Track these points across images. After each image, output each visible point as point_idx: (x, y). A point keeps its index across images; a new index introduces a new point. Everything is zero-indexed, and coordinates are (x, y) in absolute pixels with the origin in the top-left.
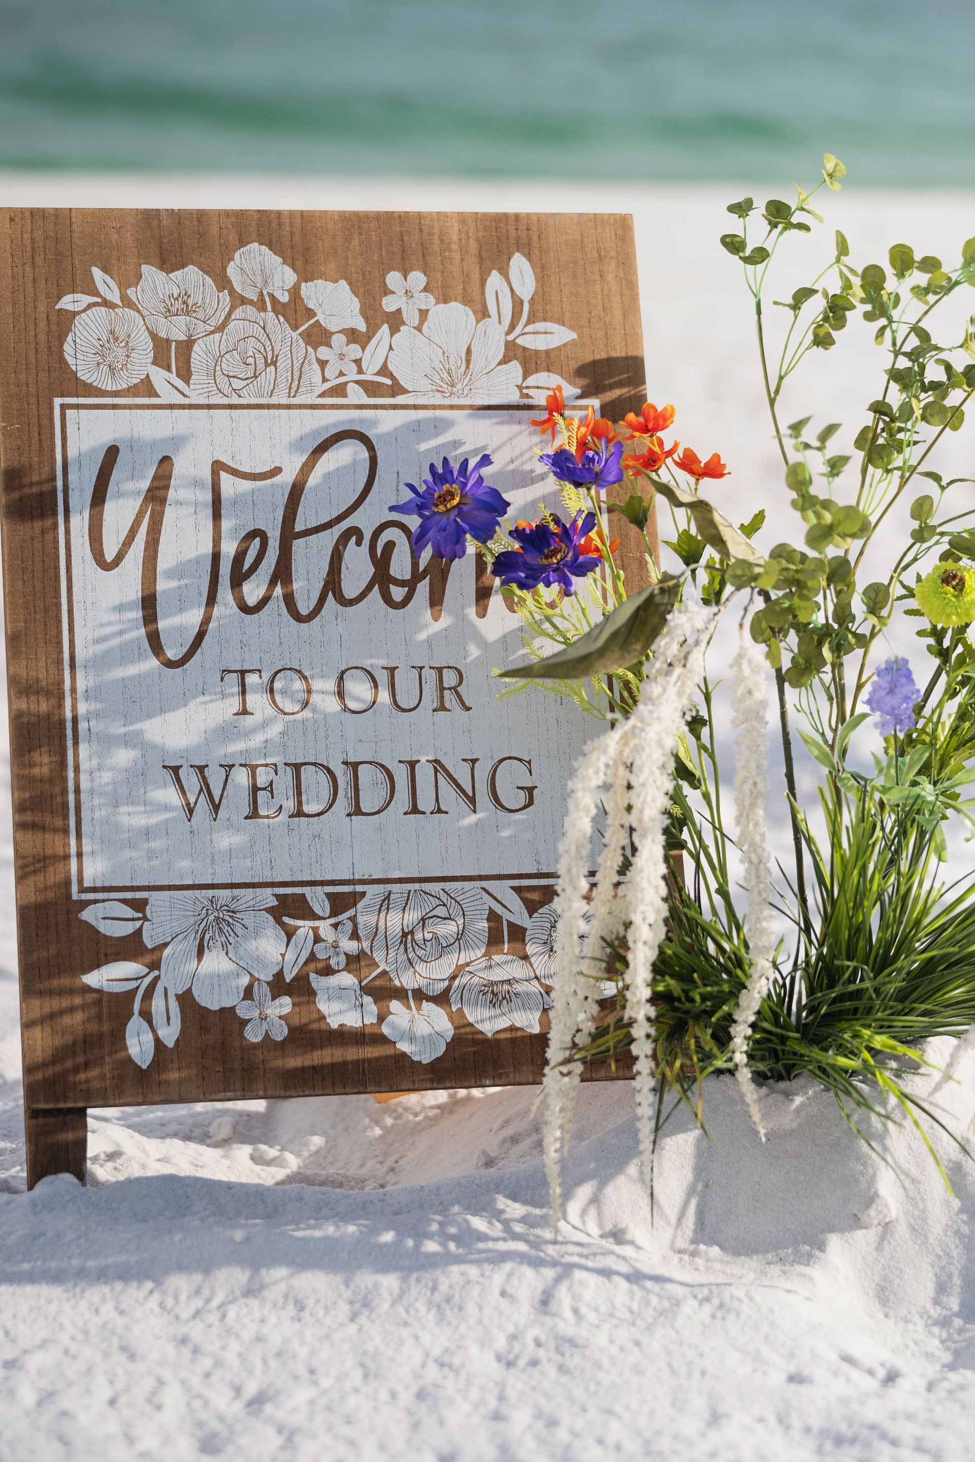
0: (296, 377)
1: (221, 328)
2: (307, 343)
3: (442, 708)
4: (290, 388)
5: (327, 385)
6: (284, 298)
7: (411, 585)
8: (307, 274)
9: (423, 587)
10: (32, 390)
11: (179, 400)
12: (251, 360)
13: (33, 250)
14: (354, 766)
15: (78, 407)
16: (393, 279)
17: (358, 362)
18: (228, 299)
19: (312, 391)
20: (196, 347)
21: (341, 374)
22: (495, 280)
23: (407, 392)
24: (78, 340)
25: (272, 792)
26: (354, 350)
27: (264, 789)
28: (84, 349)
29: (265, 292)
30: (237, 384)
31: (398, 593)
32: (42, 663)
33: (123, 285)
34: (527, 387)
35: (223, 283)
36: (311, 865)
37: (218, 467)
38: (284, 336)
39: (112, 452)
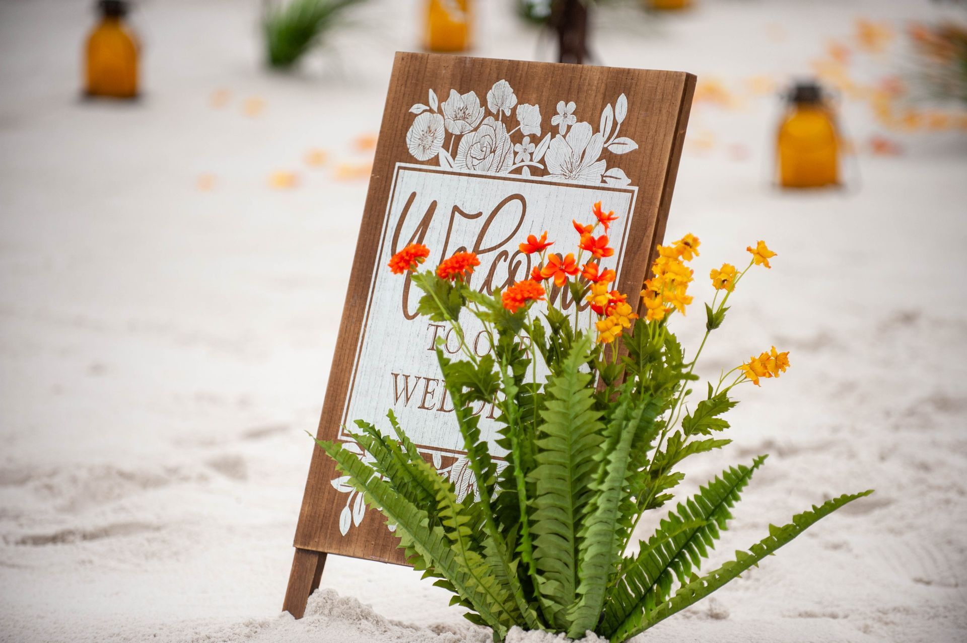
0: (502, 161)
1: (476, 129)
2: (511, 141)
4: (498, 167)
5: (515, 167)
6: (508, 113)
8: (521, 102)
10: (389, 157)
11: (449, 169)
12: (484, 149)
13: (407, 78)
15: (405, 168)
16: (561, 105)
17: (531, 154)
18: (484, 112)
19: (507, 169)
20: (463, 140)
21: (523, 161)
22: (608, 110)
23: (550, 174)
24: (414, 131)
25: (433, 395)
26: (532, 147)
27: (430, 393)
28: (415, 136)
29: (501, 109)
30: (476, 162)
32: (356, 309)
33: (440, 101)
34: (606, 177)
35: (484, 102)
36: (439, 438)
37: (456, 209)
38: (503, 135)
39: (414, 195)
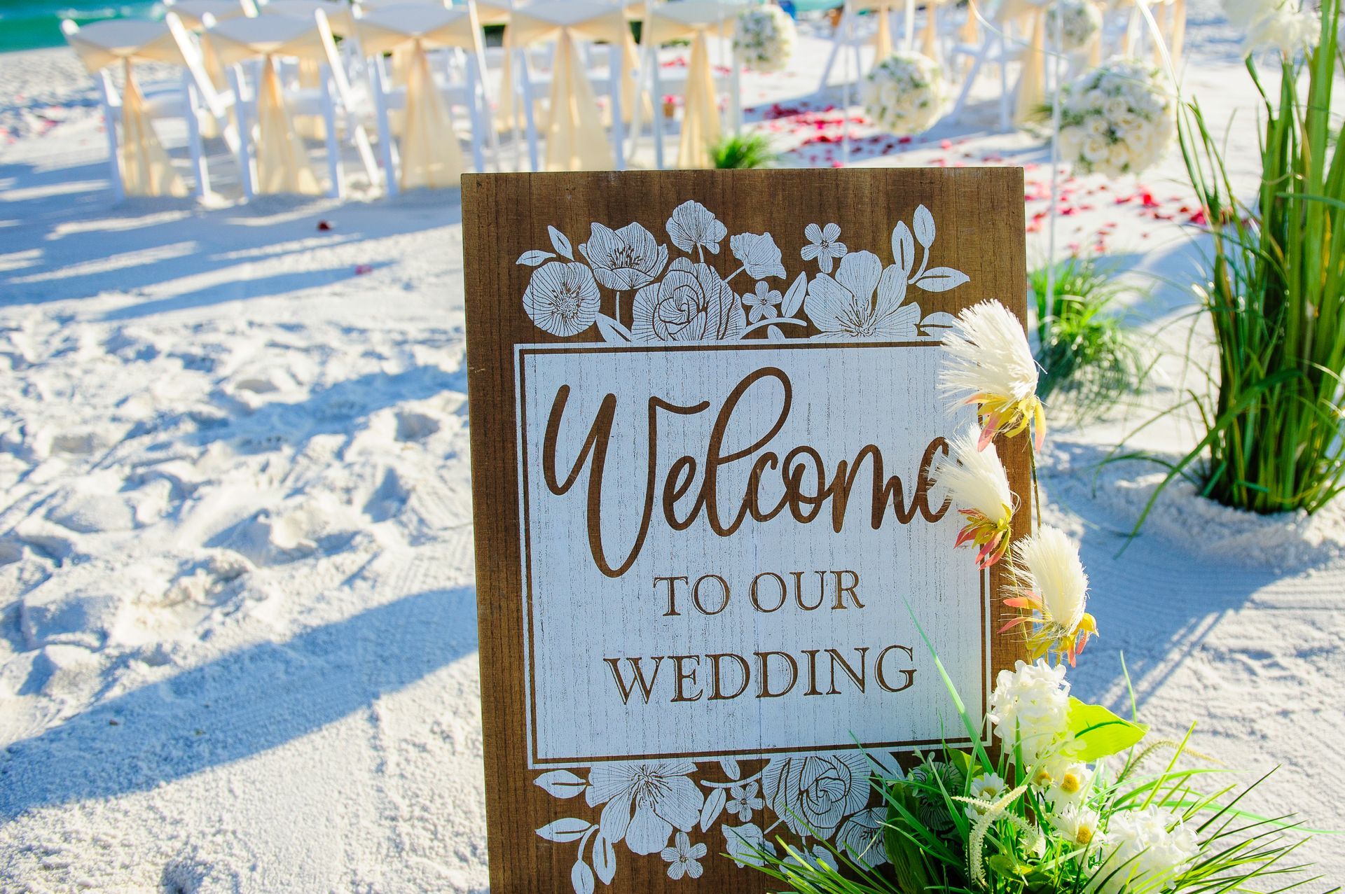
0: (724, 321)
1: (659, 279)
2: (734, 291)
3: (840, 605)
4: (718, 332)
5: (751, 328)
6: (715, 250)
7: (817, 502)
8: (734, 230)
9: (828, 504)
10: (496, 337)
11: (622, 343)
12: (685, 307)
13: (497, 212)
14: (764, 656)
15: (534, 352)
16: (811, 230)
17: (778, 307)
18: (666, 251)
19: (737, 334)
20: (637, 296)
21: (763, 318)
22: (900, 229)
23: (821, 332)
24: (535, 292)
25: (694, 679)
26: (775, 296)
27: (688, 677)
28: (540, 300)
29: (699, 245)
30: (673, 328)
31: (805, 509)
32: (503, 575)
33: (575, 242)
34: (924, 326)
35: (662, 237)
36: (725, 738)
37: (654, 402)
38: (714, 284)
39: (564, 392)
